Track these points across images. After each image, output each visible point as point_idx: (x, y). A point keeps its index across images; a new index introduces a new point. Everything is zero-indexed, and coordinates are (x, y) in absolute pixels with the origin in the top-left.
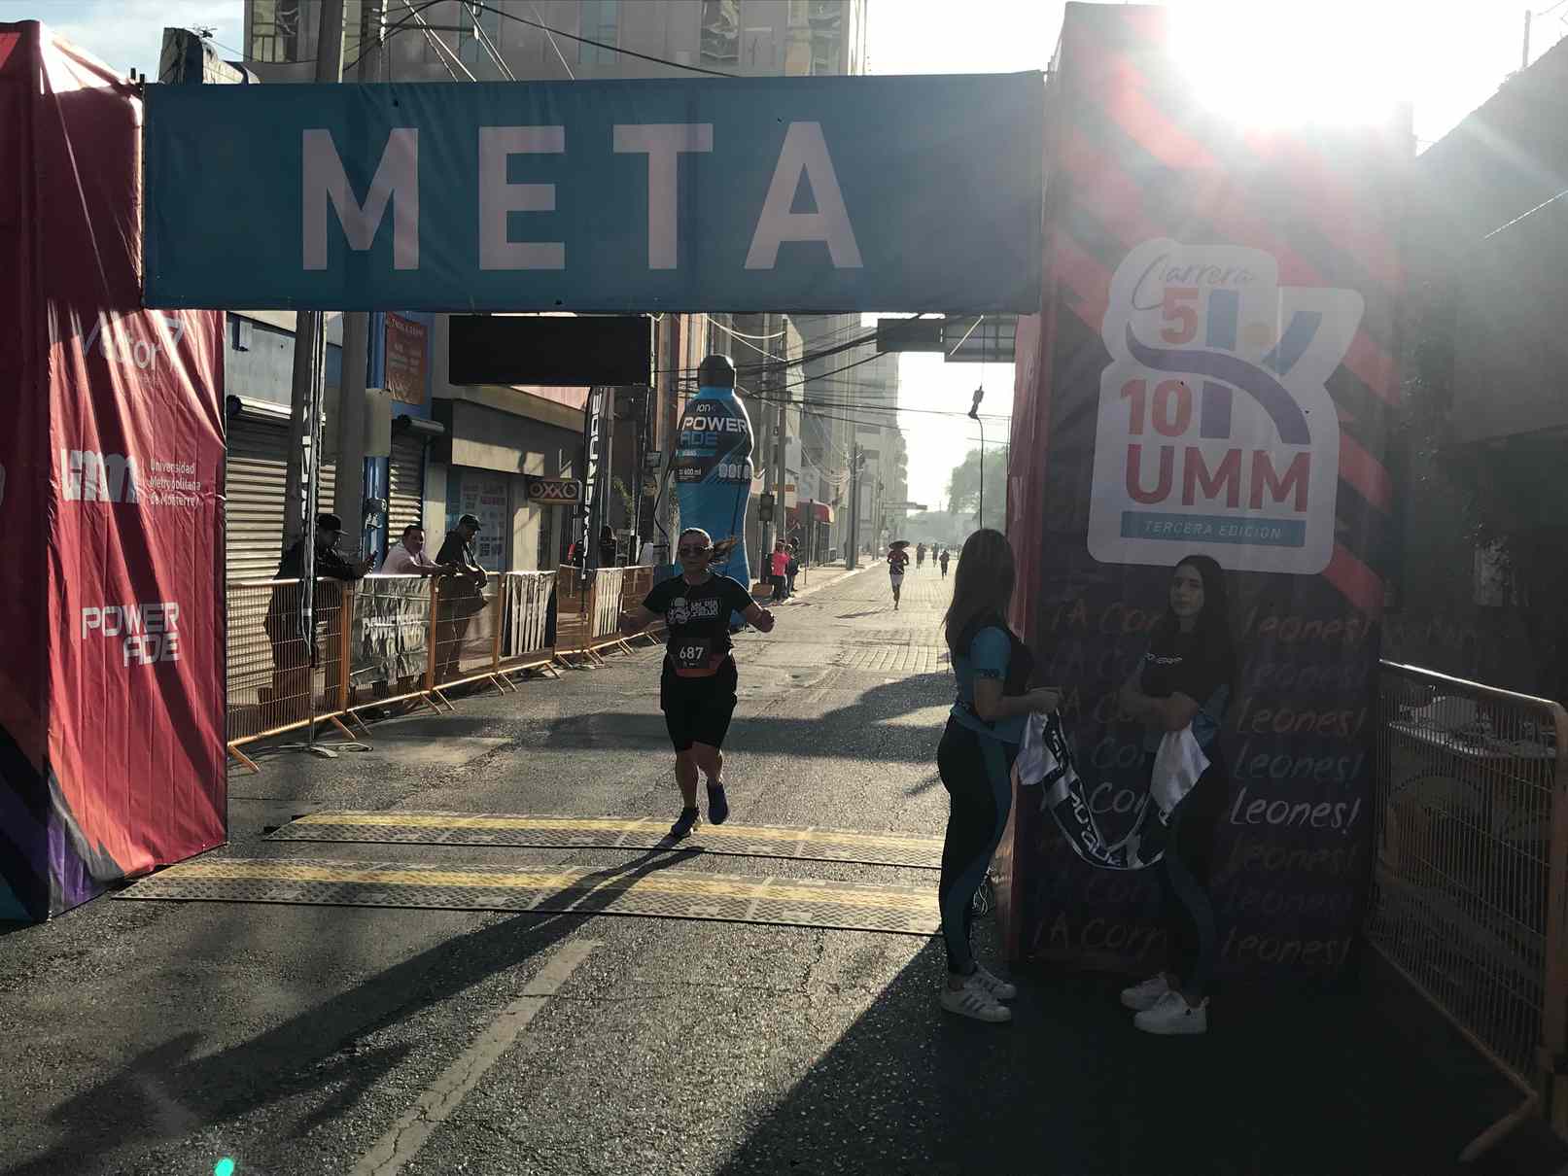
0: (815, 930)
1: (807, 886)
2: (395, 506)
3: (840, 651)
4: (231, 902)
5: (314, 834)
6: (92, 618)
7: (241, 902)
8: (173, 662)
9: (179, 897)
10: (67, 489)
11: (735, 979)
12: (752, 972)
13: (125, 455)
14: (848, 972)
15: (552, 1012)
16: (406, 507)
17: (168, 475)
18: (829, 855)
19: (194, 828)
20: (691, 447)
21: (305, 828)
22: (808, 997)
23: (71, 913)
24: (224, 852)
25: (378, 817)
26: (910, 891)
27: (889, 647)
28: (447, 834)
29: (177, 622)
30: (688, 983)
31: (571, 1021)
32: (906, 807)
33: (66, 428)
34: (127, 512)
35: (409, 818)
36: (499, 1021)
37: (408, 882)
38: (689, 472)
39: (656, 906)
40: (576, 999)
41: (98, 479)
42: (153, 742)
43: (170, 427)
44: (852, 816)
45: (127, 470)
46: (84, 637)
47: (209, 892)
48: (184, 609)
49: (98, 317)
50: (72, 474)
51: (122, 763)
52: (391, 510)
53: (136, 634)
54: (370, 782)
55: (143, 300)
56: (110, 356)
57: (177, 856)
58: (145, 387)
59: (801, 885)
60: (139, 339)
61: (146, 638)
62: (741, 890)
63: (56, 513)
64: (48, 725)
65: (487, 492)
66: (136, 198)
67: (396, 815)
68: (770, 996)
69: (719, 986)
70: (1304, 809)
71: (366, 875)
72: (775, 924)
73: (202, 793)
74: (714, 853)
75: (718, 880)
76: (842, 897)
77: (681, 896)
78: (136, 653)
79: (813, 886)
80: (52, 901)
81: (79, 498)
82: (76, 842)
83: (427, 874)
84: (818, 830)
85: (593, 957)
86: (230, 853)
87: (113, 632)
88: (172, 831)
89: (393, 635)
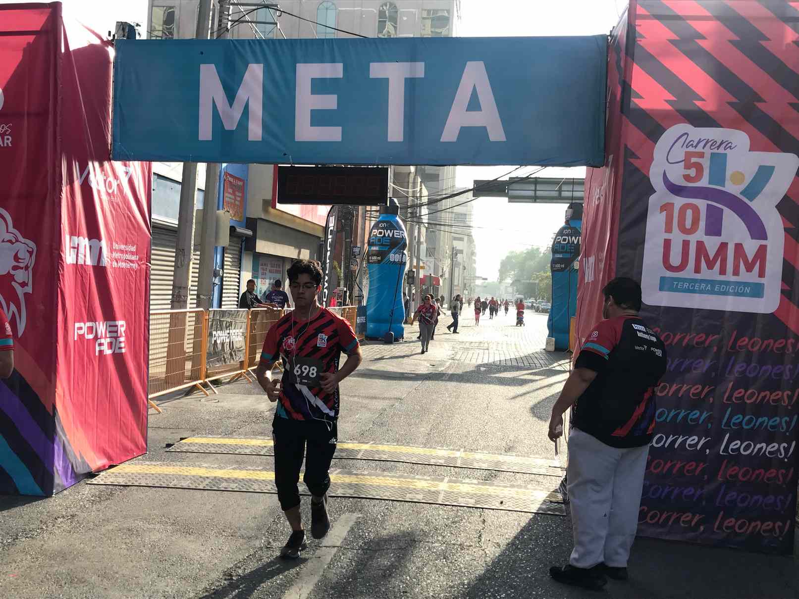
0: (479, 510)
1: (469, 484)
2: (227, 273)
3: (453, 352)
4: (153, 487)
5: (193, 448)
6: (80, 328)
7: (158, 487)
8: (122, 353)
9: (123, 484)
10: (69, 258)
11: (440, 538)
12: (449, 535)
13: (100, 239)
14: (503, 536)
15: (341, 557)
16: (232, 274)
17: (122, 251)
18: (476, 465)
19: (130, 445)
20: (376, 245)
21: (189, 445)
22: (483, 550)
23: (65, 492)
24: (146, 458)
25: (227, 439)
26: (526, 487)
27: (478, 351)
28: (266, 449)
29: (124, 332)
30: (414, 540)
31: (354, 564)
32: (510, 438)
33: (70, 223)
34: (100, 271)
35: (244, 440)
36: (312, 562)
37: (248, 477)
38: (375, 258)
39: (388, 494)
40: (353, 549)
41: (85, 252)
42: (110, 398)
43: (123, 225)
44: (482, 443)
45: (101, 248)
46: (76, 339)
47: (139, 481)
48: (128, 324)
49: (88, 164)
50: (72, 249)
51: (93, 409)
52: (225, 275)
53: (103, 338)
54: (220, 419)
55: (111, 156)
56: (94, 185)
57: (121, 460)
58: (111, 203)
59: (464, 483)
60: (109, 177)
61: (108, 340)
62: (433, 485)
63: (63, 270)
64: (55, 387)
65: (271, 267)
66: (109, 101)
67: (236, 438)
68: (462, 549)
69: (433, 543)
70: (762, 448)
71: (224, 473)
72: (455, 506)
73: (135, 425)
74: (413, 463)
75: (419, 479)
76: (490, 491)
77: (400, 488)
78: (102, 348)
79: (472, 484)
80: (55, 485)
81: (75, 263)
82: (68, 452)
83: (258, 472)
84: (465, 451)
85: (358, 523)
86: (149, 458)
87: (91, 337)
88: (118, 445)
89: (228, 340)
